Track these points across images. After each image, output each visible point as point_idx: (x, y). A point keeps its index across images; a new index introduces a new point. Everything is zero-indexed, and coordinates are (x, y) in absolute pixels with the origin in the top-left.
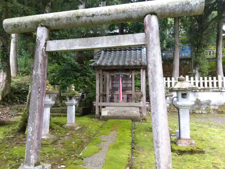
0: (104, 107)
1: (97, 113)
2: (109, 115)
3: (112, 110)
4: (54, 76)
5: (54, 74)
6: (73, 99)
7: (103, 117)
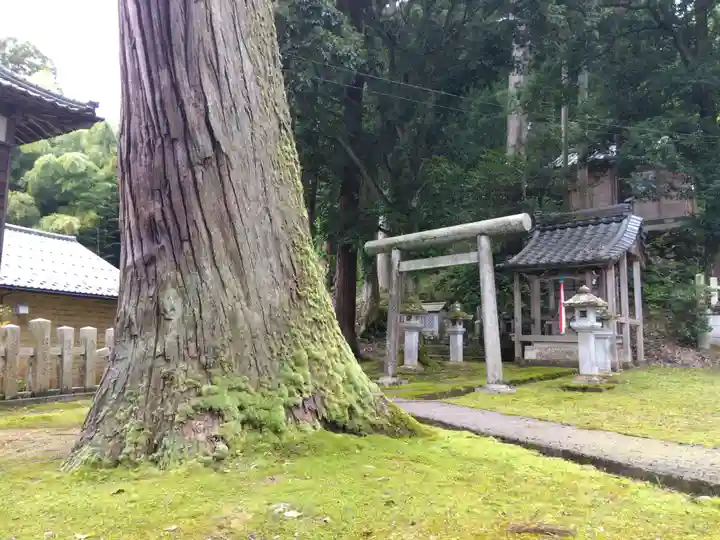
0: (529, 344)
1: (517, 354)
2: (539, 358)
3: (546, 349)
4: (456, 286)
5: (455, 280)
6: (457, 323)
7: (527, 360)
